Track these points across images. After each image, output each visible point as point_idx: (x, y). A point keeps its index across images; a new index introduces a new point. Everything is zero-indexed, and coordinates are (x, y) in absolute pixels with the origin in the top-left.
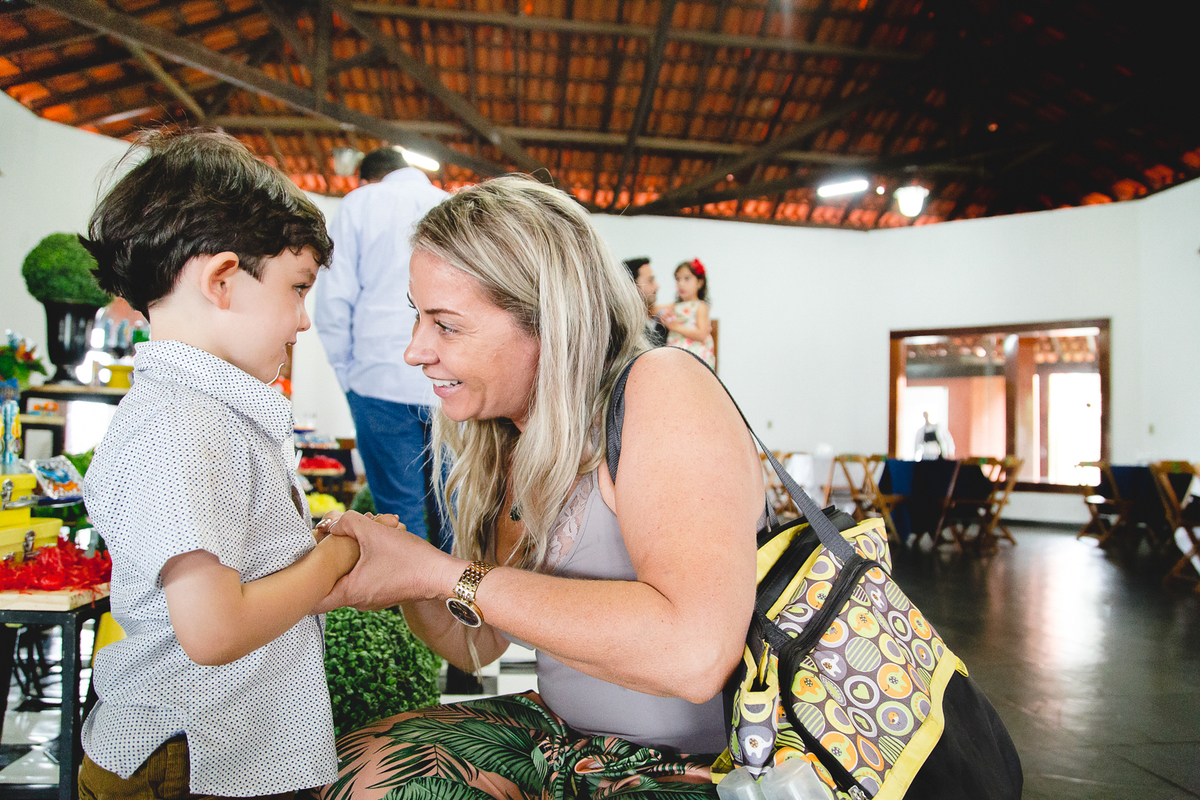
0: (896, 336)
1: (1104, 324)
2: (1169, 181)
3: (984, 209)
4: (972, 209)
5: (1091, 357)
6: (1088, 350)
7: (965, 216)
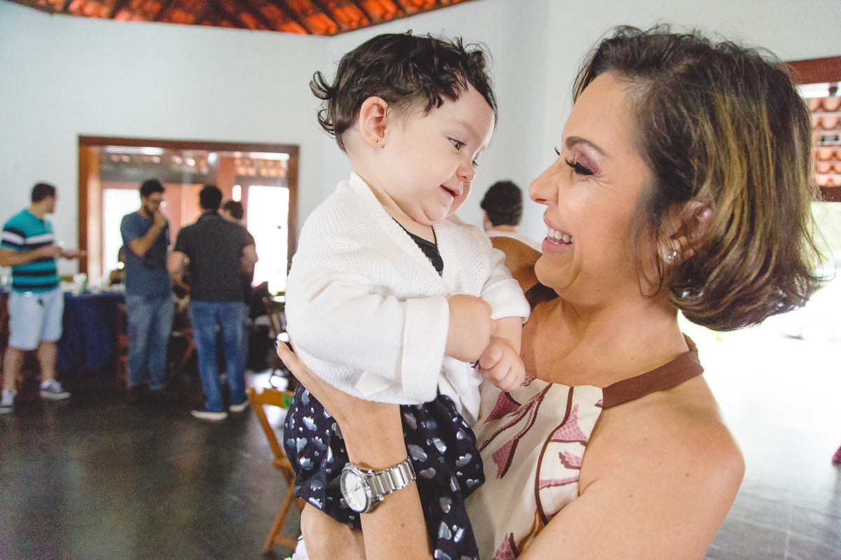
0: (85, 142)
1: (294, 151)
2: (354, 25)
3: (191, 18)
4: (178, 14)
5: (283, 173)
6: (280, 168)
7: (170, 20)
